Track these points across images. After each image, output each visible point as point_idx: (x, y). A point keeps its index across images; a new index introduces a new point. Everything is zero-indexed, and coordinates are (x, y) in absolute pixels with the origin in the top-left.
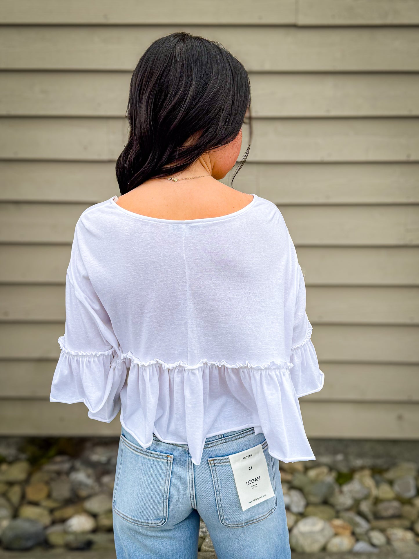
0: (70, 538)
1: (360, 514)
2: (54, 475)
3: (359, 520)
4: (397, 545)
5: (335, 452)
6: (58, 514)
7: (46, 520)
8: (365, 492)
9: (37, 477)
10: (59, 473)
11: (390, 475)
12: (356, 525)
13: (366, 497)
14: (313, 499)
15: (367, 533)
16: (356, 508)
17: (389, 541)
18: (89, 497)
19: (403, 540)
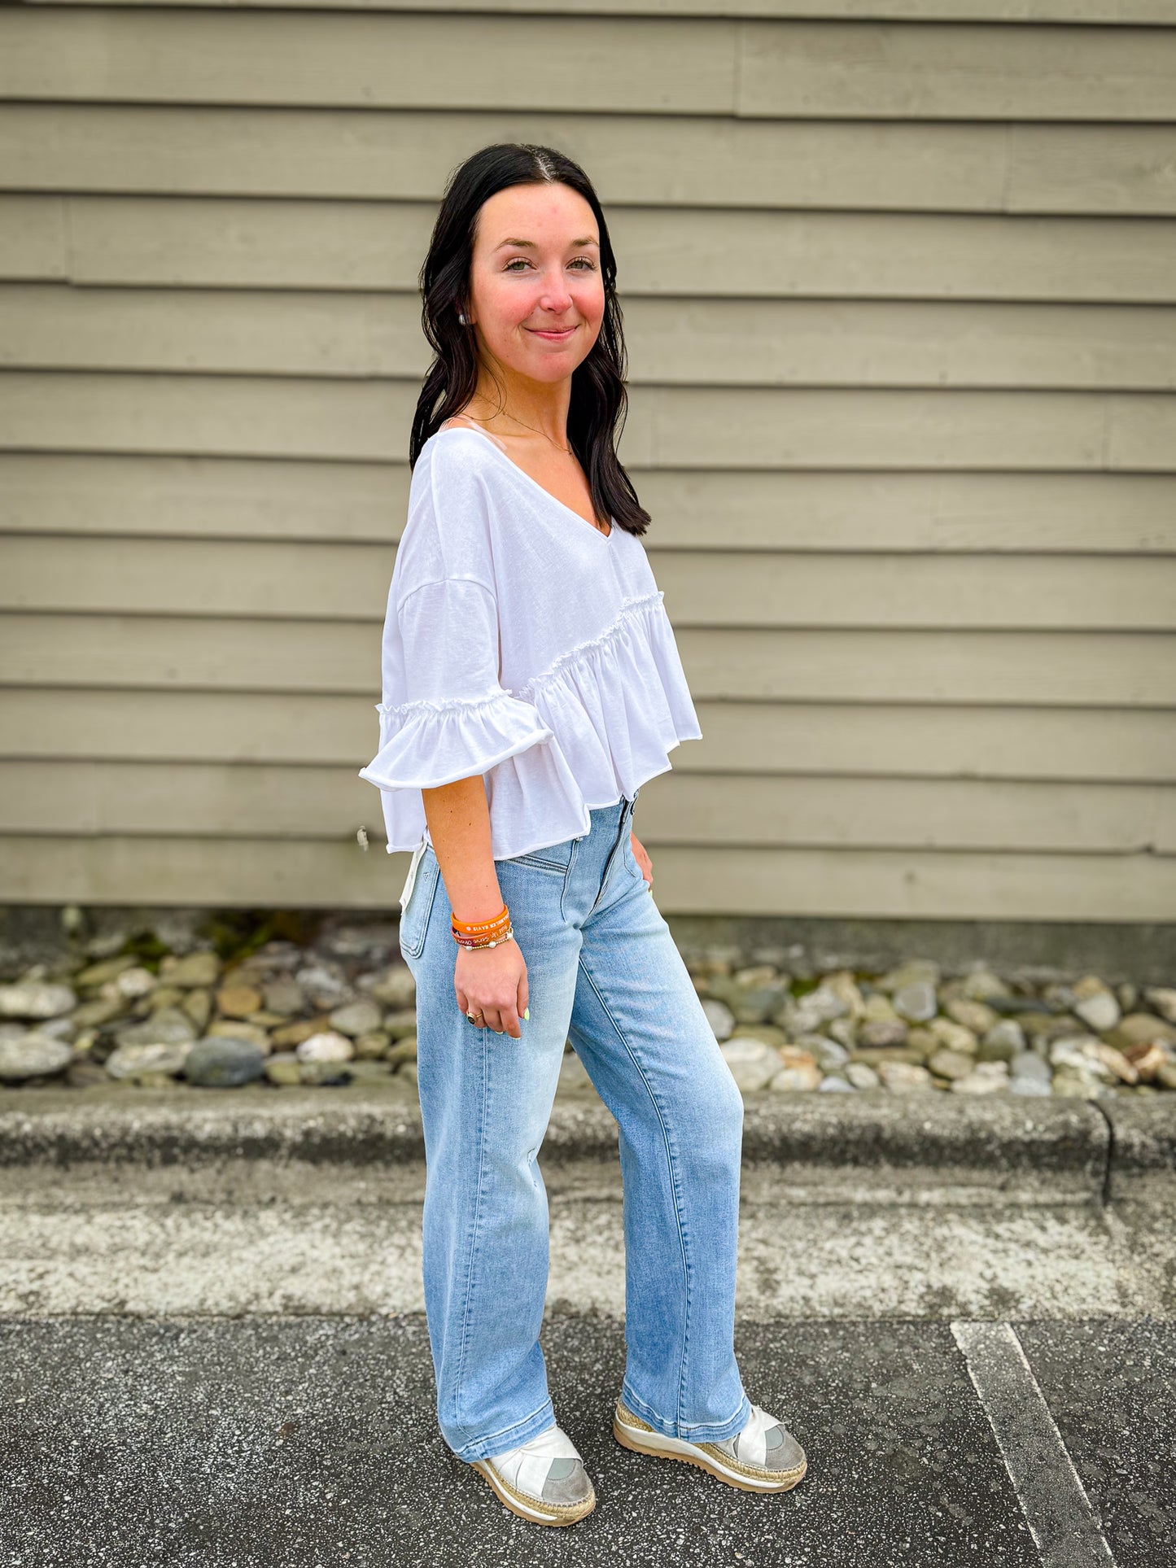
0: (310, 1071)
1: (831, 1037)
2: (268, 975)
3: (828, 1045)
4: (897, 1087)
5: (788, 943)
6: (282, 1036)
7: (262, 1044)
8: (842, 1007)
9: (235, 977)
10: (277, 972)
11: (889, 983)
12: (825, 1054)
13: (845, 1015)
14: (747, 1015)
15: (844, 1066)
16: (824, 1029)
17: (882, 1082)
18: (336, 1008)
19: (910, 1081)
